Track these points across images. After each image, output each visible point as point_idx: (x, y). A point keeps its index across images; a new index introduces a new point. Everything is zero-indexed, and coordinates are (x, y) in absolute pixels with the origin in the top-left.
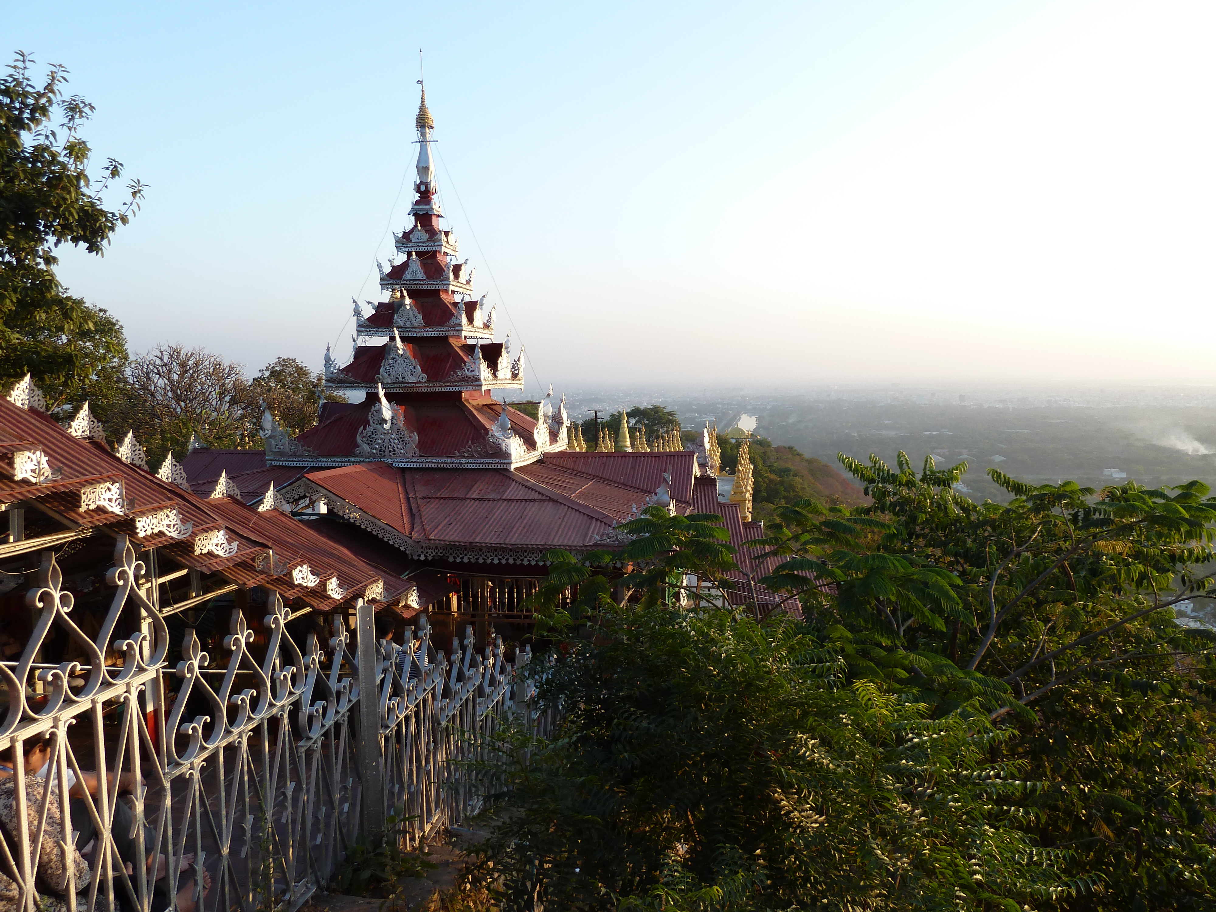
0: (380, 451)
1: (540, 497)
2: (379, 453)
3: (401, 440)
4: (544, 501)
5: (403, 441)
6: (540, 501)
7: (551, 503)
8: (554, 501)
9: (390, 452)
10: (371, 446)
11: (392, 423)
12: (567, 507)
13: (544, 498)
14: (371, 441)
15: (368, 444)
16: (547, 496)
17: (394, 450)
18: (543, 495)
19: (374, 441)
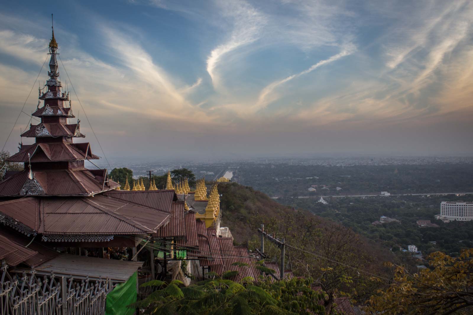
1: (100, 212)
4: (101, 213)
6: (99, 213)
7: (104, 214)
8: (106, 213)
12: (111, 216)
13: (102, 212)
16: (103, 211)
18: (101, 211)
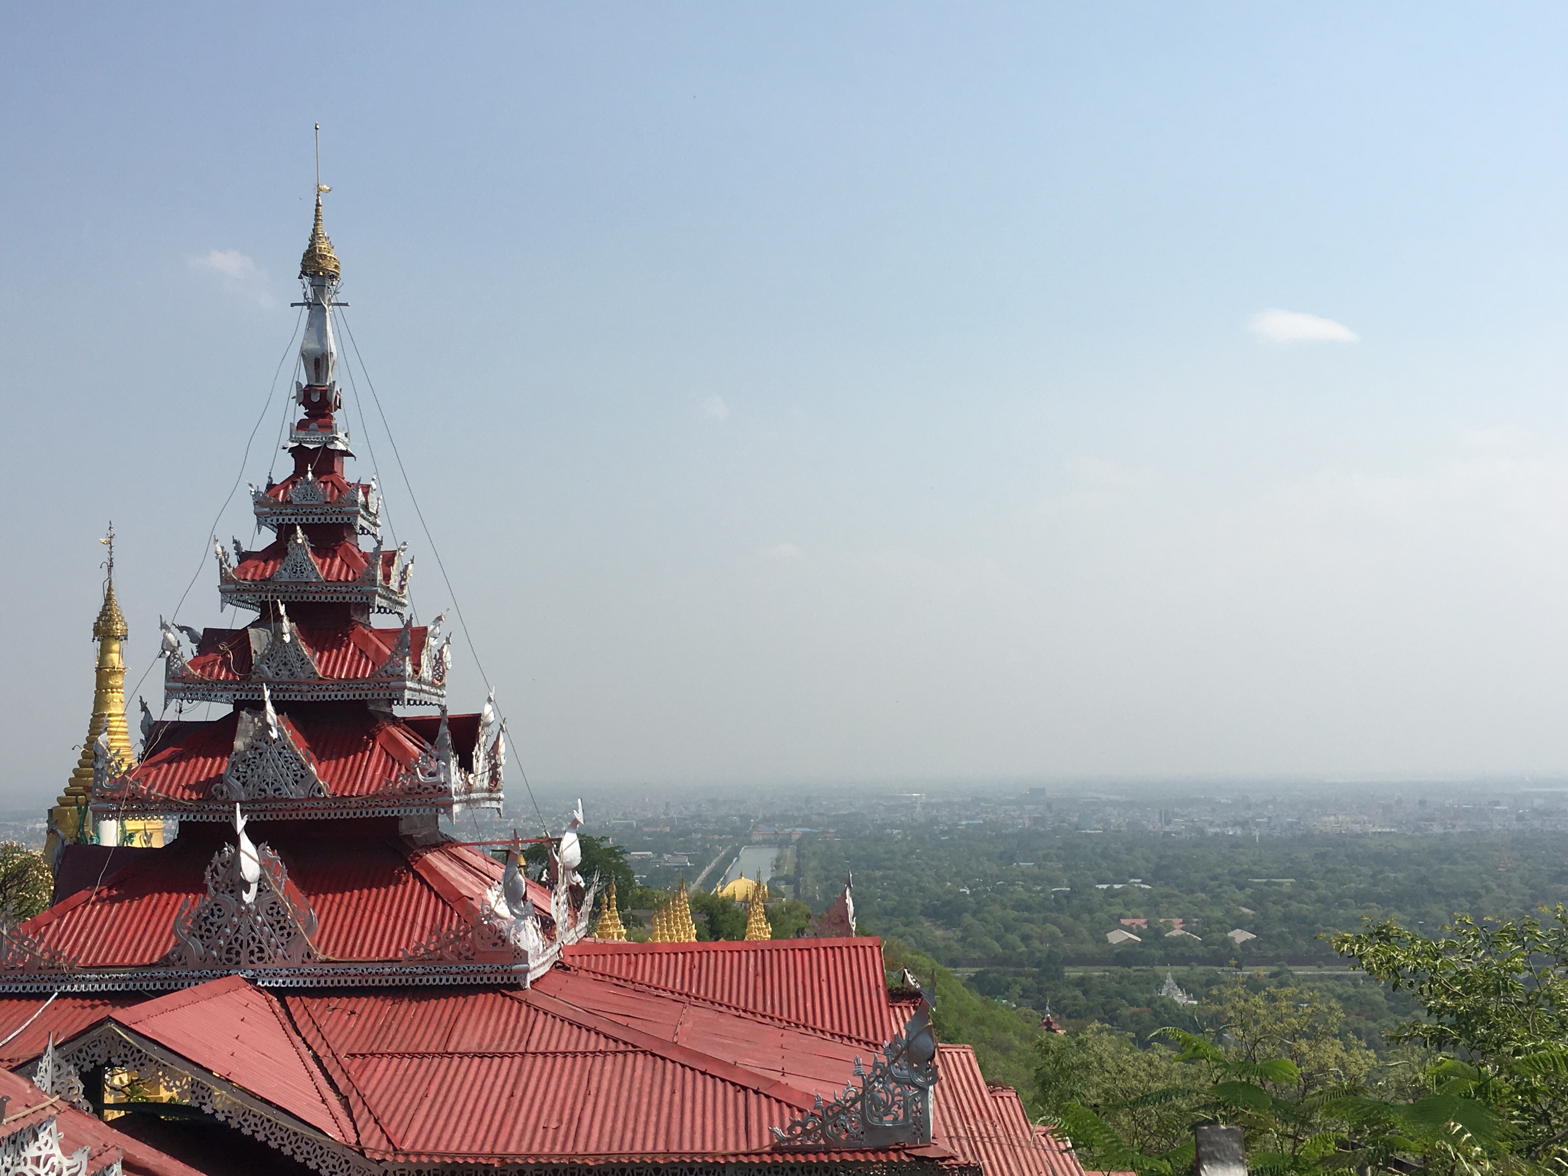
0: (229, 951)
1: (612, 1046)
2: (224, 956)
3: (277, 927)
5: (282, 928)
6: (615, 1054)
7: (640, 1058)
8: (646, 1054)
9: (252, 953)
10: (207, 942)
11: (259, 890)
12: (679, 1066)
13: (621, 1047)
14: (209, 930)
15: (201, 937)
16: (625, 1043)
17: (261, 950)
18: (616, 1041)
19: (214, 929)
